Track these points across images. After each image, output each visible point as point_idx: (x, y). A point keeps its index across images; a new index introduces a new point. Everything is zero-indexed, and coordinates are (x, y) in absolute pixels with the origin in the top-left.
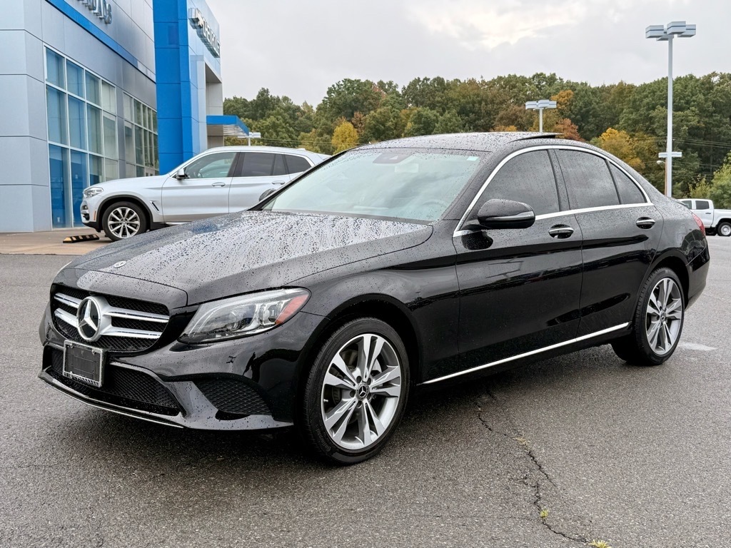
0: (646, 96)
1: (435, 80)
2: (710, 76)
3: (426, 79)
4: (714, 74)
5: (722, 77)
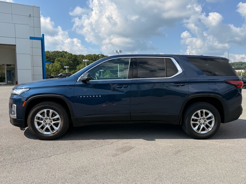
0: (88, 57)
4: (100, 54)
5: (101, 55)
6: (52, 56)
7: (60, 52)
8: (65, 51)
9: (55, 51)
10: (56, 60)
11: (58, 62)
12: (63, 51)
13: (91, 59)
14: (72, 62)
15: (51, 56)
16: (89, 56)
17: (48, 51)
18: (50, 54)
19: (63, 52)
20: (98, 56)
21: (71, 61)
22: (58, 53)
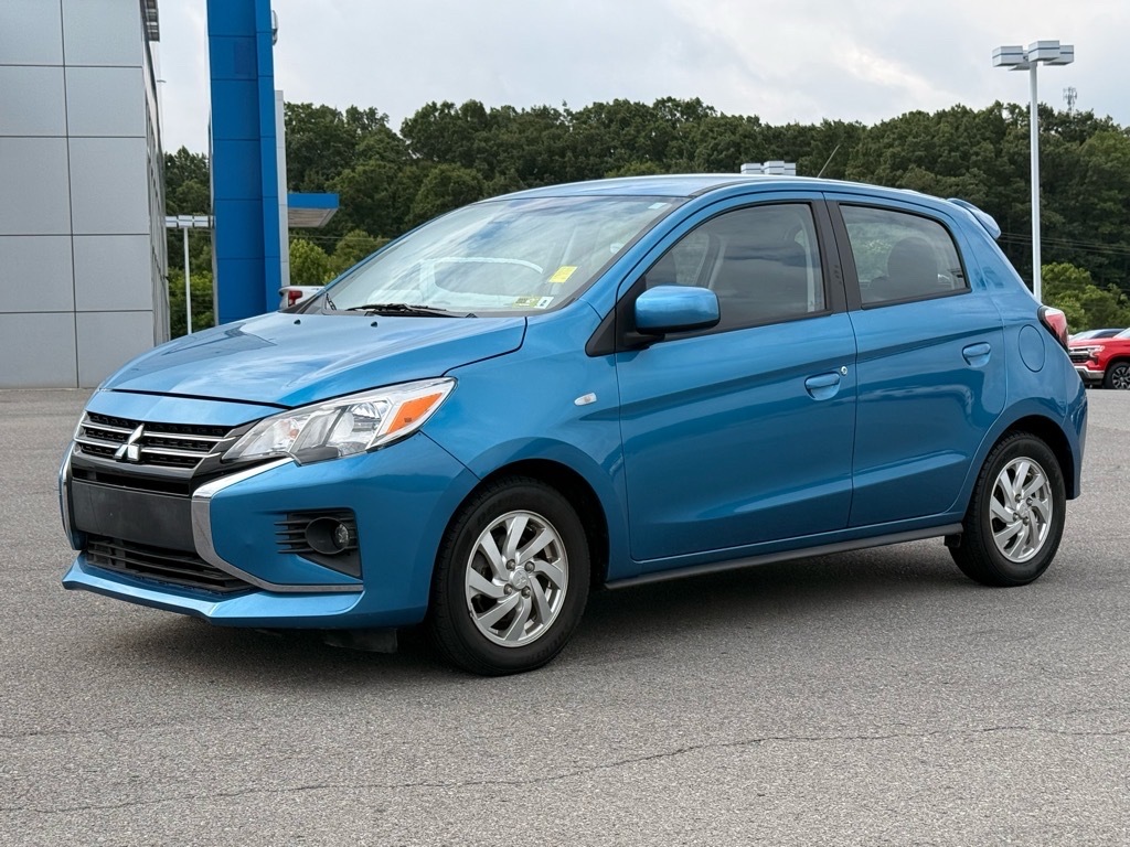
6: (574, 150)
7: (640, 109)
9: (599, 107)
17: (539, 105)
18: (557, 137)
22: (625, 123)
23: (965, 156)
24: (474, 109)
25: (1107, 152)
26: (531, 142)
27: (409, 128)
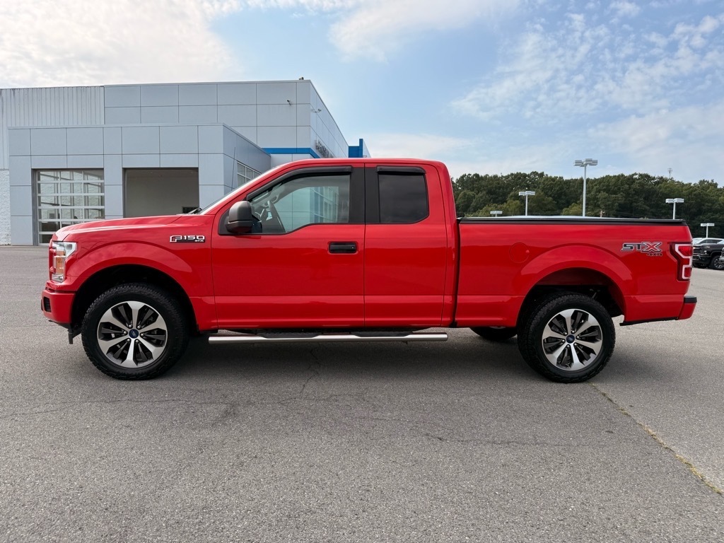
0: (596, 185)
1: (474, 175)
2: (633, 175)
3: (470, 175)
4: (636, 174)
7: (525, 175)
8: (539, 172)
9: (512, 174)
10: (512, 196)
11: (514, 200)
12: (533, 173)
13: (604, 190)
14: (551, 198)
15: (500, 188)
16: (600, 183)
18: (498, 183)
19: (532, 176)
20: (629, 179)
21: (550, 196)
22: (520, 178)
23: (619, 189)
24: (477, 175)
25: (666, 188)
26: (490, 184)
27: (458, 181)
